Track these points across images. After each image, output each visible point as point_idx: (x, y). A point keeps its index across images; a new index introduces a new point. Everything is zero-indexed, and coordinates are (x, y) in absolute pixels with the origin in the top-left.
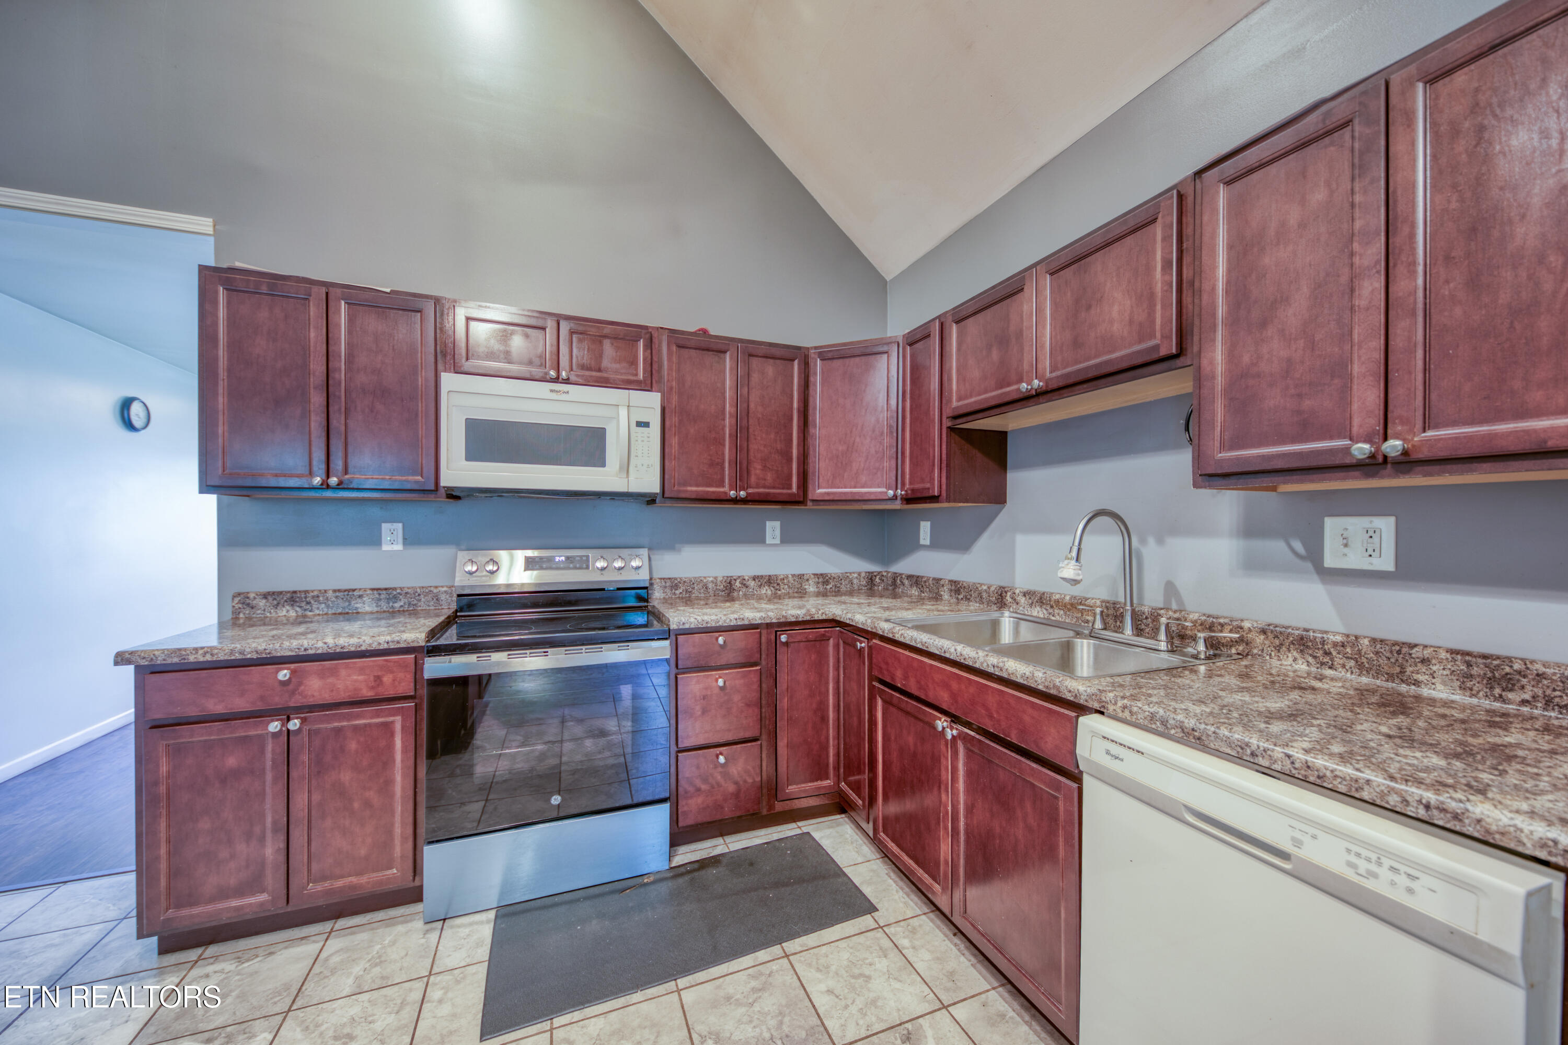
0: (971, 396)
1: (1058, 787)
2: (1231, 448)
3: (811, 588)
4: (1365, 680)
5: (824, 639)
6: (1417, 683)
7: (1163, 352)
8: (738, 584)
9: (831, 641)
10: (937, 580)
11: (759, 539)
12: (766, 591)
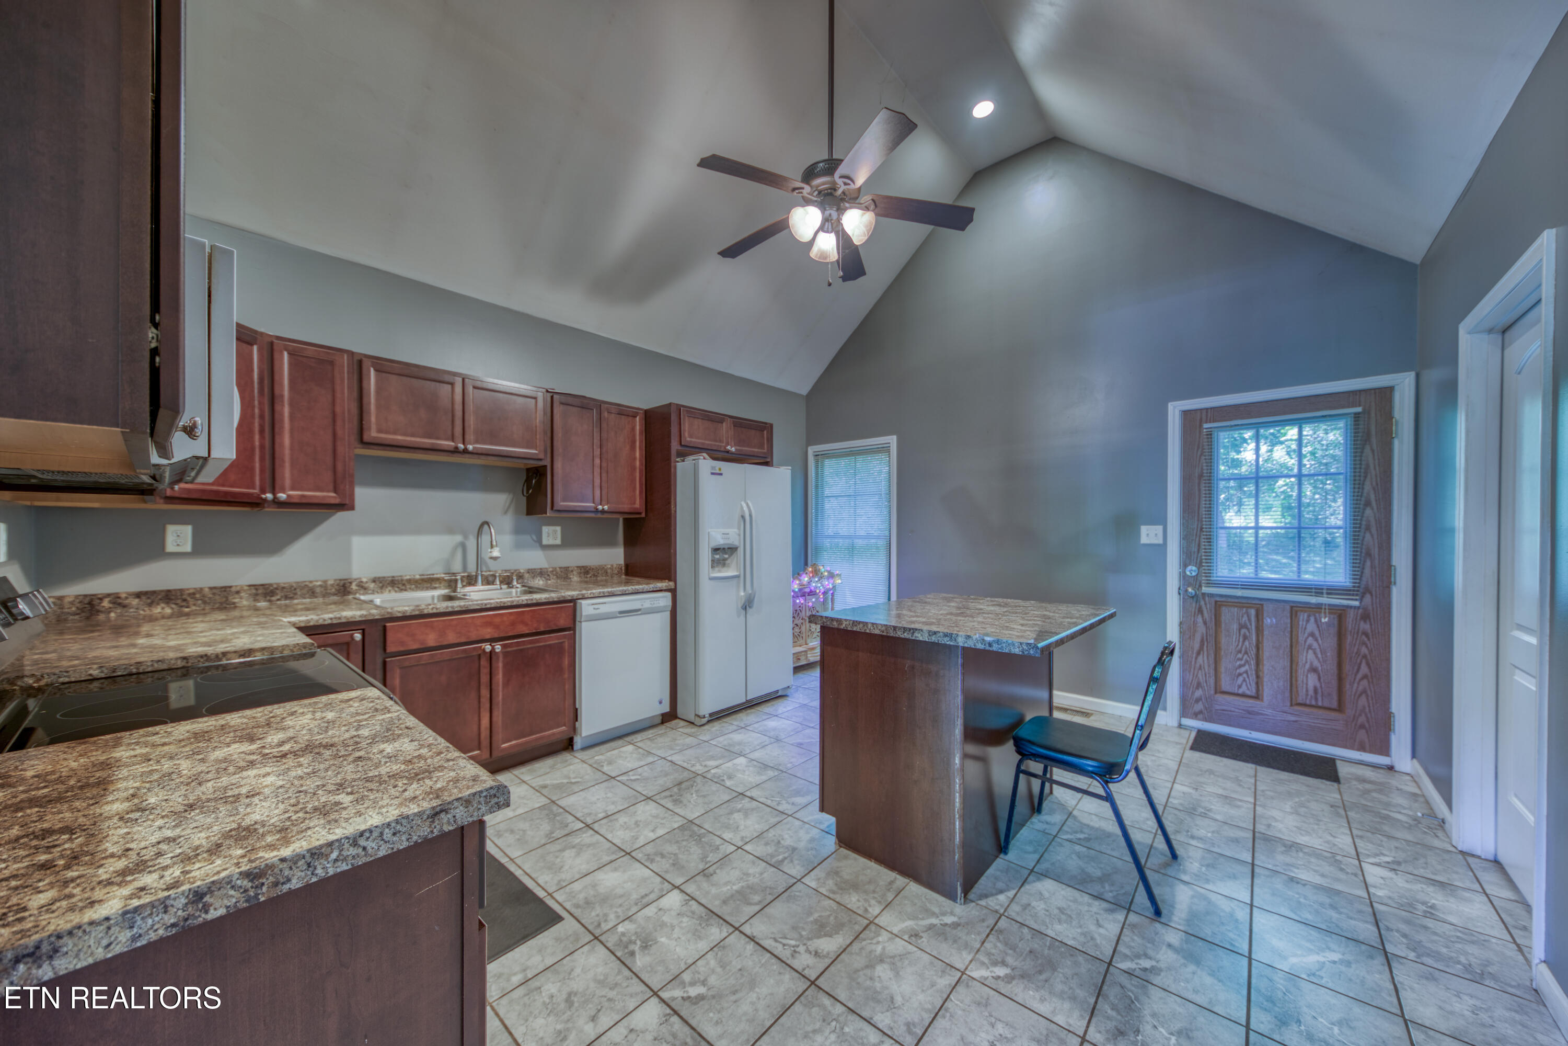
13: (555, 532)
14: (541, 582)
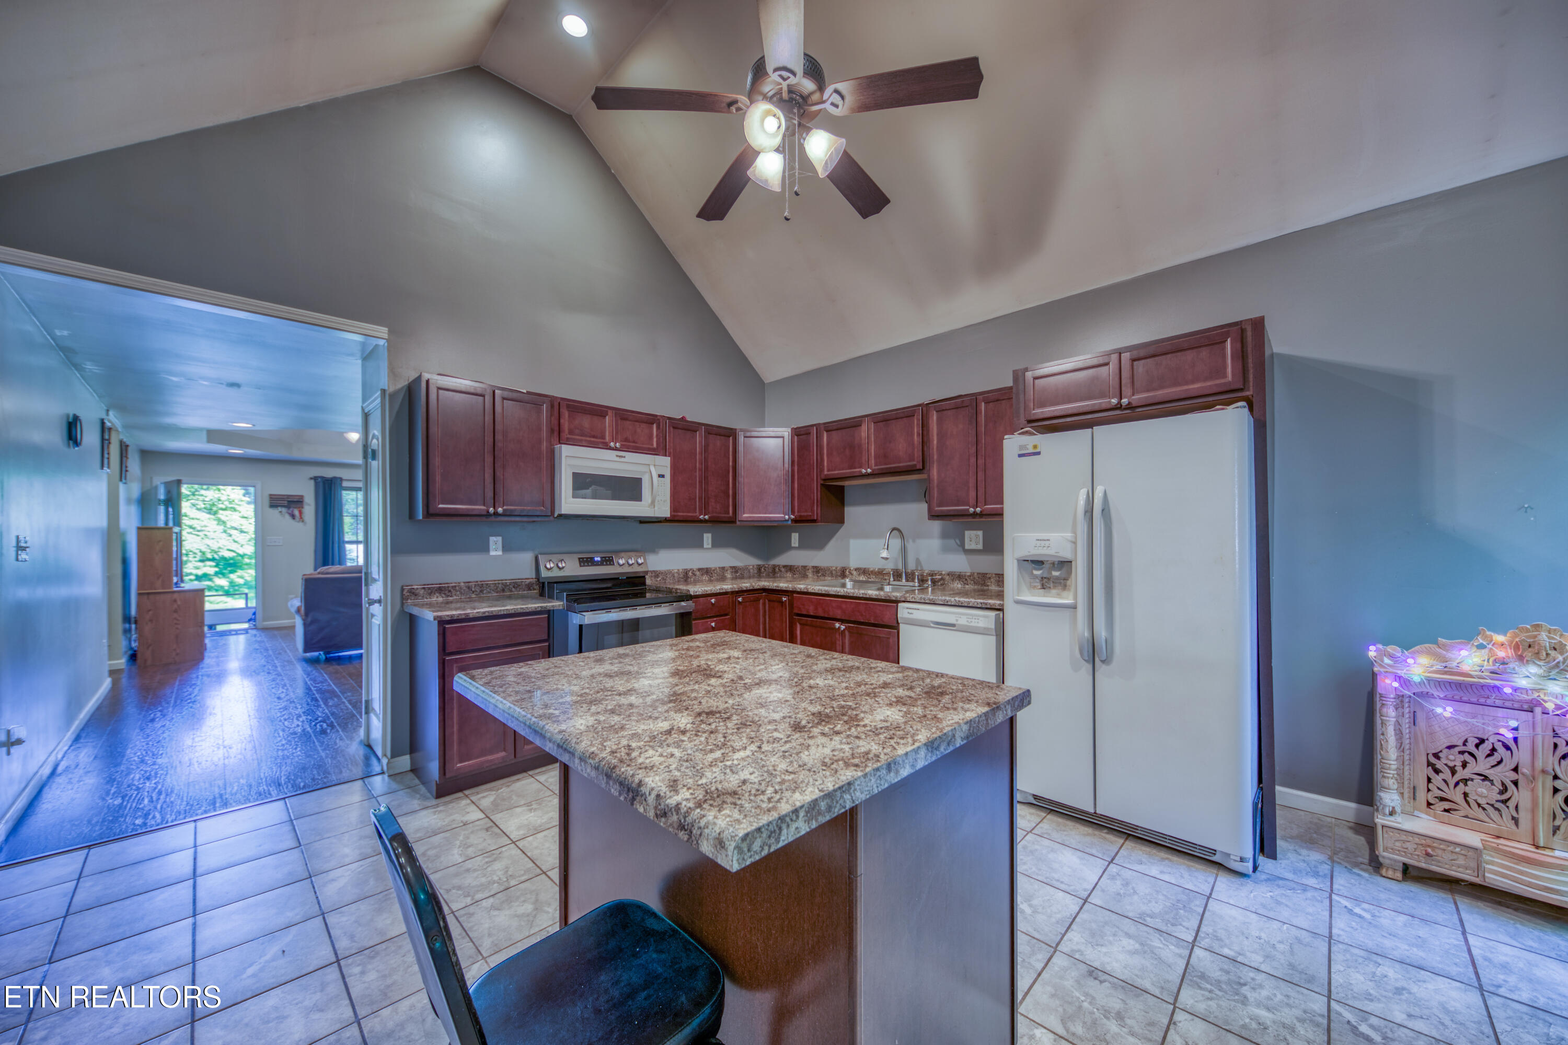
0: (835, 470)
1: (890, 633)
2: (939, 507)
3: (729, 575)
4: (976, 587)
5: (757, 600)
6: (988, 586)
7: (918, 467)
8: (690, 574)
9: (761, 601)
10: (804, 567)
11: (699, 545)
12: (705, 577)
13: (977, 536)
14: (959, 586)
